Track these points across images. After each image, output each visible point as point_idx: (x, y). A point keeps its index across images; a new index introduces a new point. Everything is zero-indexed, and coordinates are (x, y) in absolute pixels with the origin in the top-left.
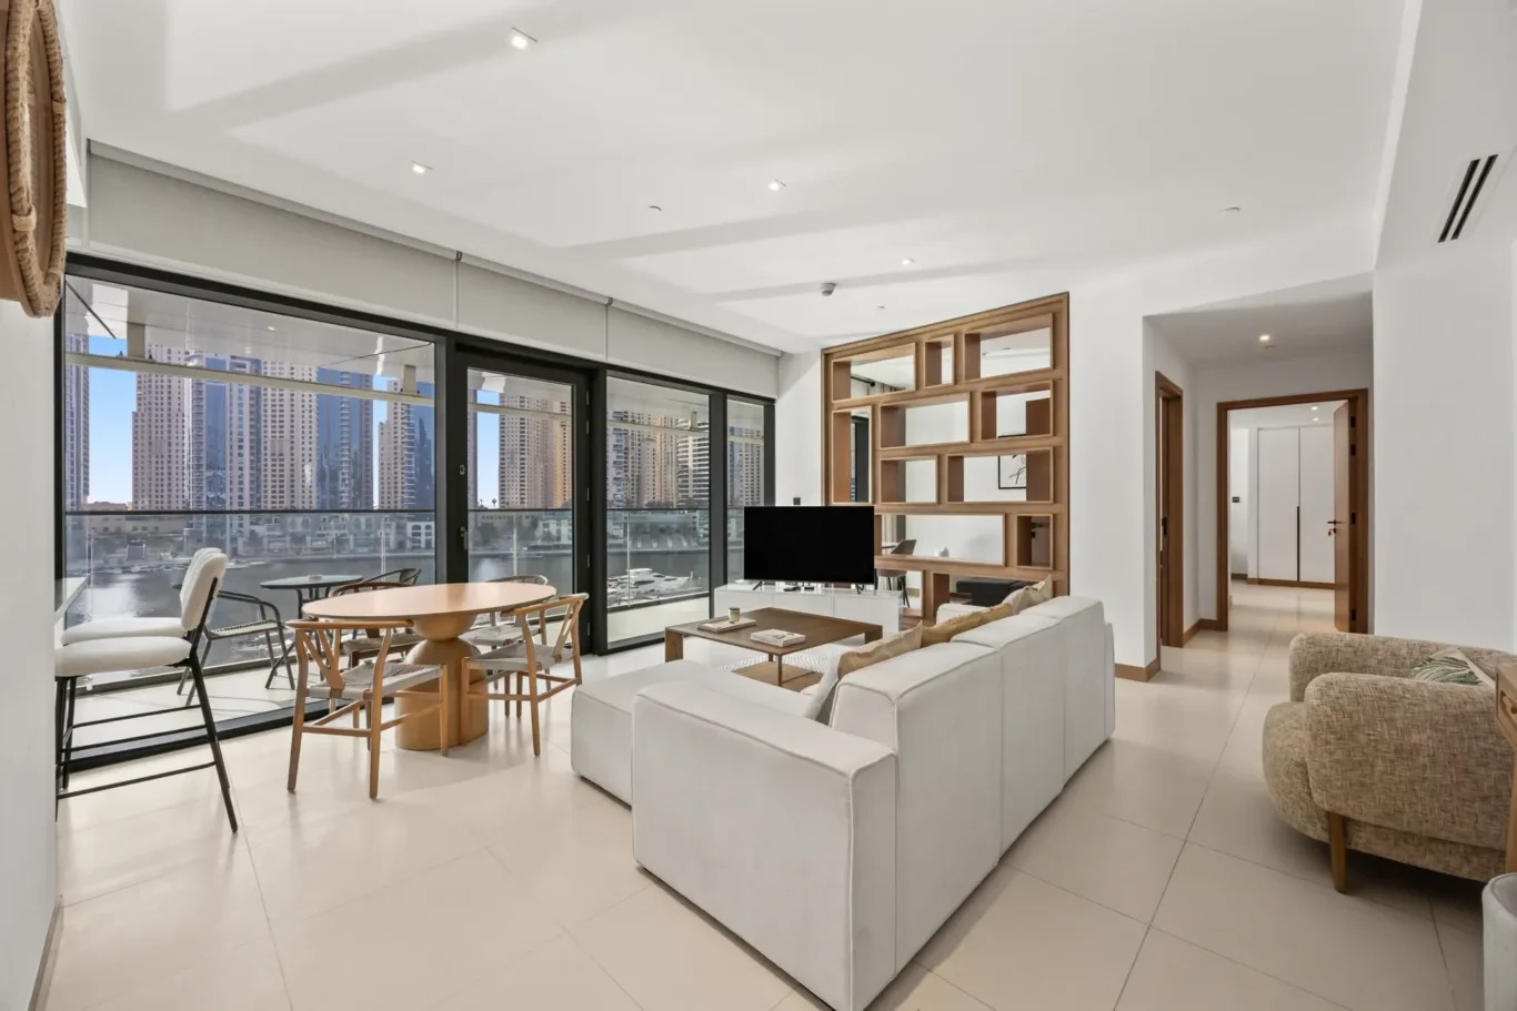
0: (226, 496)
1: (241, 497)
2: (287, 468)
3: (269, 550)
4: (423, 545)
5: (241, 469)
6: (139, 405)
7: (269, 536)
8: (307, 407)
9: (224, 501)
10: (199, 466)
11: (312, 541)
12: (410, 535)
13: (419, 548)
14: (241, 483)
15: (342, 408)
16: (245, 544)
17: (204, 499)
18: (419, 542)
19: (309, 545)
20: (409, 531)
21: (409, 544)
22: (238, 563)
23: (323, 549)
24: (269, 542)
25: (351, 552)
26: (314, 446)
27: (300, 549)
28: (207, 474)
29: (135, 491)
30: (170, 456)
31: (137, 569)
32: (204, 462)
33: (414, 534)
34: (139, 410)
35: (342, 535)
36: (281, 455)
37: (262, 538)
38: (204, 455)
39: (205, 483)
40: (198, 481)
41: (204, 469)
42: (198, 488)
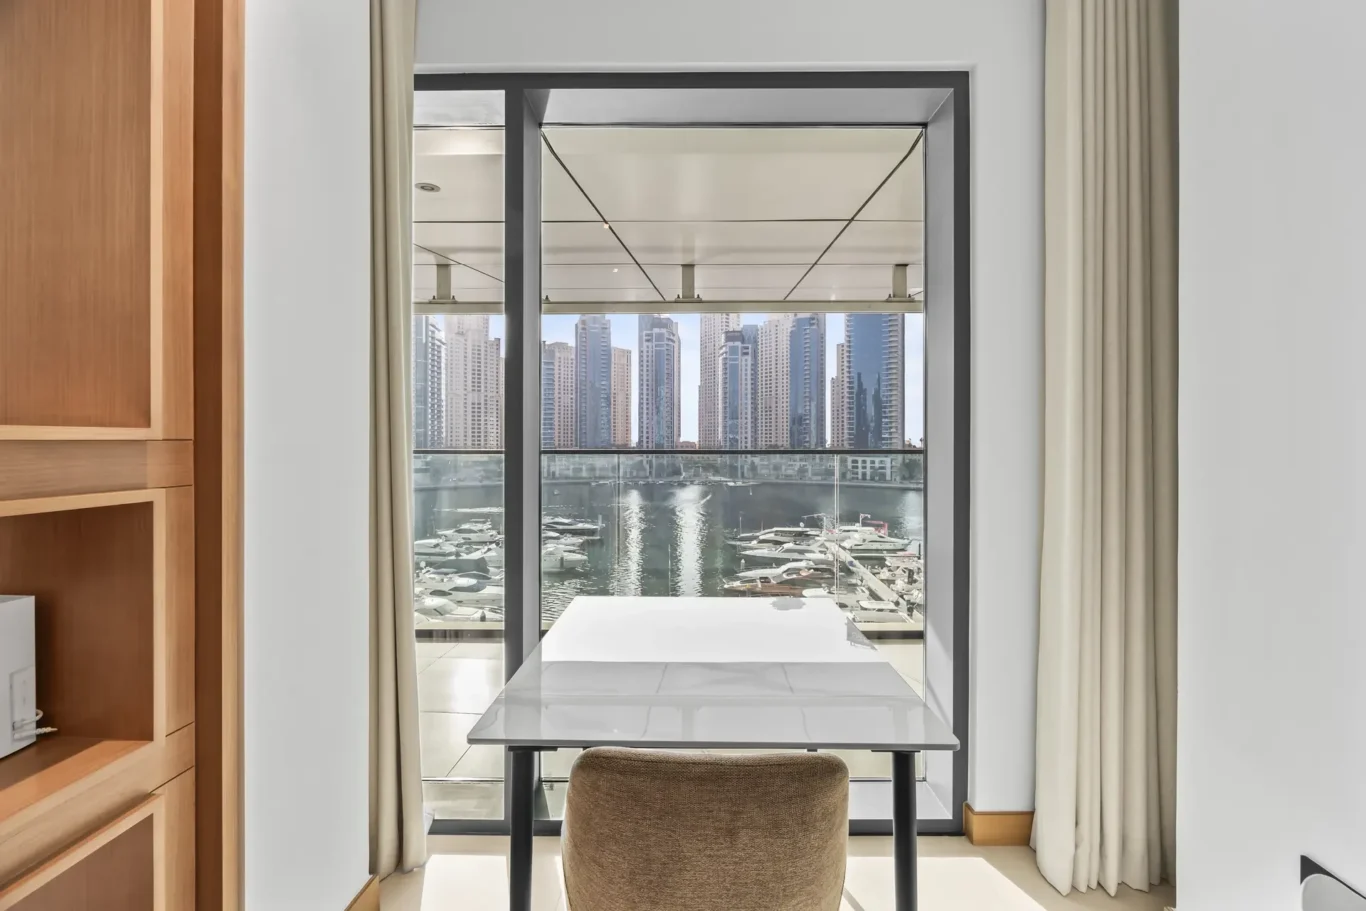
0: (738, 437)
1: (746, 438)
4: (860, 476)
5: (747, 419)
6: (702, 381)
7: (761, 465)
9: (737, 441)
10: (725, 417)
12: (850, 467)
13: (857, 478)
14: (746, 428)
16: (748, 470)
17: (728, 439)
18: (857, 474)
19: (783, 471)
20: (850, 465)
21: (849, 476)
22: (743, 482)
23: (792, 476)
24: (761, 469)
25: (809, 479)
27: (779, 476)
28: (730, 422)
29: (699, 434)
32: (728, 414)
33: (853, 467)
34: (701, 384)
35: (804, 466)
36: (772, 407)
38: (728, 409)
39: (728, 429)
40: (725, 427)
41: (727, 419)
42: (725, 432)
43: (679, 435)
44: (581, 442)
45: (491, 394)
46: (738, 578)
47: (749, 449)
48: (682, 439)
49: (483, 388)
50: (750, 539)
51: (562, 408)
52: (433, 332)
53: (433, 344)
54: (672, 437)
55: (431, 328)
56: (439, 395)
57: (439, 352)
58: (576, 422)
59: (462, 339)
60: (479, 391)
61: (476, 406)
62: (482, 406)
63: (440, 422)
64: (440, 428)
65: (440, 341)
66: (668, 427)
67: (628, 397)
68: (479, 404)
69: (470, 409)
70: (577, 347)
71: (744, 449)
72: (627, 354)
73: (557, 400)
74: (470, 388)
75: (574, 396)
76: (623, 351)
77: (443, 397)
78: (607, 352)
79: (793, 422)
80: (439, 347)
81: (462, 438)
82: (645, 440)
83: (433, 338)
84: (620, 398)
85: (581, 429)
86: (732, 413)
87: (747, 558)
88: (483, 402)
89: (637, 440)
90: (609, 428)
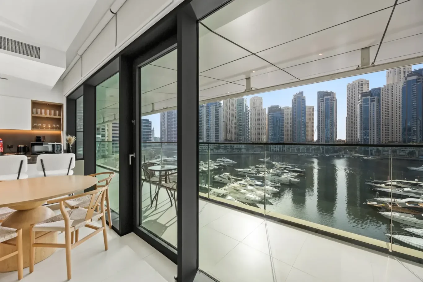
0: (369, 137)
1: (374, 138)
2: (390, 128)
3: (383, 154)
5: (374, 129)
6: (347, 115)
7: (383, 150)
8: (398, 107)
9: (368, 139)
10: (361, 129)
11: (399, 152)
14: (374, 133)
15: (413, 105)
16: (375, 152)
17: (363, 138)
19: (398, 153)
22: (372, 157)
23: (404, 155)
24: (383, 152)
25: (418, 158)
26: (401, 120)
27: (395, 155)
28: (363, 131)
29: (347, 137)
30: (355, 127)
31: (345, 156)
32: (363, 128)
34: (347, 116)
36: (388, 124)
37: (381, 150)
38: (363, 126)
39: (363, 134)
40: (361, 133)
41: (363, 130)
42: (361, 135)
43: (336, 137)
44: (294, 140)
45: (263, 125)
46: (375, 201)
47: (375, 143)
48: (337, 139)
49: (261, 124)
50: (381, 183)
51: (287, 129)
52: (247, 108)
53: (247, 112)
54: (333, 138)
55: (246, 107)
56: (249, 126)
57: (249, 114)
58: (292, 133)
59: (255, 109)
60: (260, 124)
61: (259, 129)
62: (261, 129)
63: (249, 134)
64: (249, 136)
65: (249, 111)
66: (331, 134)
67: (312, 123)
68: (260, 128)
69: (257, 130)
70: (292, 107)
71: (372, 144)
72: (312, 108)
73: (285, 126)
74: (257, 124)
75: (291, 124)
76: (311, 107)
77: (250, 127)
78: (304, 107)
79: (404, 129)
80: (249, 112)
81: (255, 139)
82: (320, 139)
83: (247, 110)
84: (309, 124)
85: (294, 135)
86: (365, 127)
87: (379, 191)
88: (261, 128)
89: (317, 139)
90: (305, 135)
